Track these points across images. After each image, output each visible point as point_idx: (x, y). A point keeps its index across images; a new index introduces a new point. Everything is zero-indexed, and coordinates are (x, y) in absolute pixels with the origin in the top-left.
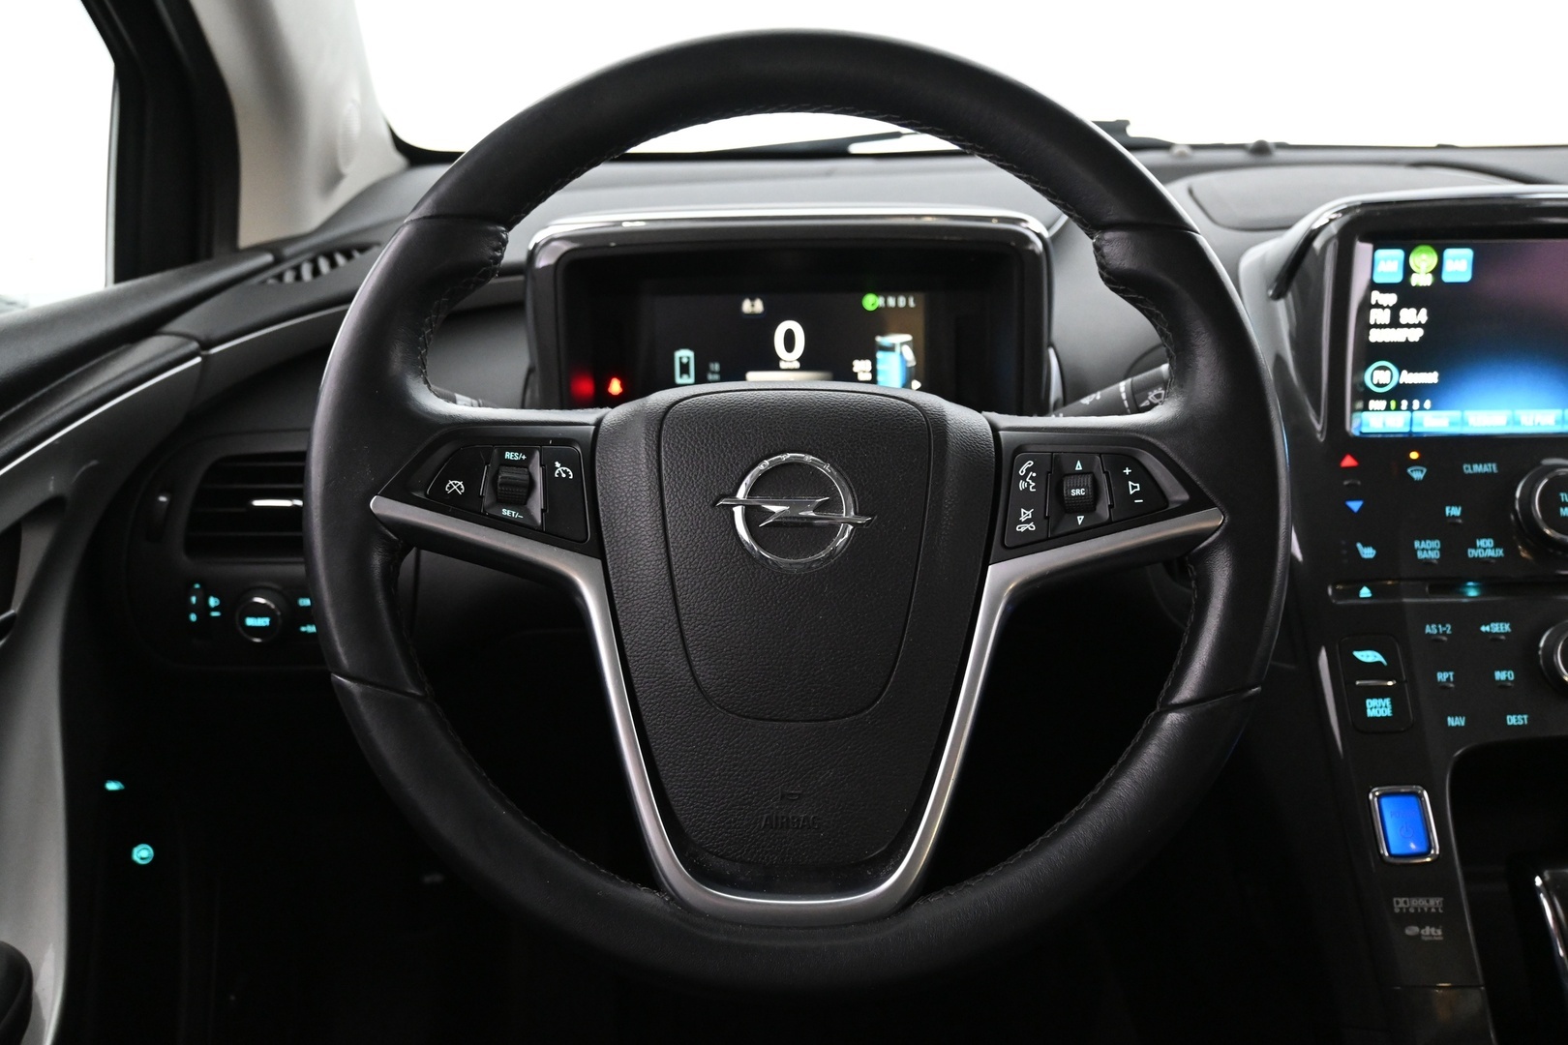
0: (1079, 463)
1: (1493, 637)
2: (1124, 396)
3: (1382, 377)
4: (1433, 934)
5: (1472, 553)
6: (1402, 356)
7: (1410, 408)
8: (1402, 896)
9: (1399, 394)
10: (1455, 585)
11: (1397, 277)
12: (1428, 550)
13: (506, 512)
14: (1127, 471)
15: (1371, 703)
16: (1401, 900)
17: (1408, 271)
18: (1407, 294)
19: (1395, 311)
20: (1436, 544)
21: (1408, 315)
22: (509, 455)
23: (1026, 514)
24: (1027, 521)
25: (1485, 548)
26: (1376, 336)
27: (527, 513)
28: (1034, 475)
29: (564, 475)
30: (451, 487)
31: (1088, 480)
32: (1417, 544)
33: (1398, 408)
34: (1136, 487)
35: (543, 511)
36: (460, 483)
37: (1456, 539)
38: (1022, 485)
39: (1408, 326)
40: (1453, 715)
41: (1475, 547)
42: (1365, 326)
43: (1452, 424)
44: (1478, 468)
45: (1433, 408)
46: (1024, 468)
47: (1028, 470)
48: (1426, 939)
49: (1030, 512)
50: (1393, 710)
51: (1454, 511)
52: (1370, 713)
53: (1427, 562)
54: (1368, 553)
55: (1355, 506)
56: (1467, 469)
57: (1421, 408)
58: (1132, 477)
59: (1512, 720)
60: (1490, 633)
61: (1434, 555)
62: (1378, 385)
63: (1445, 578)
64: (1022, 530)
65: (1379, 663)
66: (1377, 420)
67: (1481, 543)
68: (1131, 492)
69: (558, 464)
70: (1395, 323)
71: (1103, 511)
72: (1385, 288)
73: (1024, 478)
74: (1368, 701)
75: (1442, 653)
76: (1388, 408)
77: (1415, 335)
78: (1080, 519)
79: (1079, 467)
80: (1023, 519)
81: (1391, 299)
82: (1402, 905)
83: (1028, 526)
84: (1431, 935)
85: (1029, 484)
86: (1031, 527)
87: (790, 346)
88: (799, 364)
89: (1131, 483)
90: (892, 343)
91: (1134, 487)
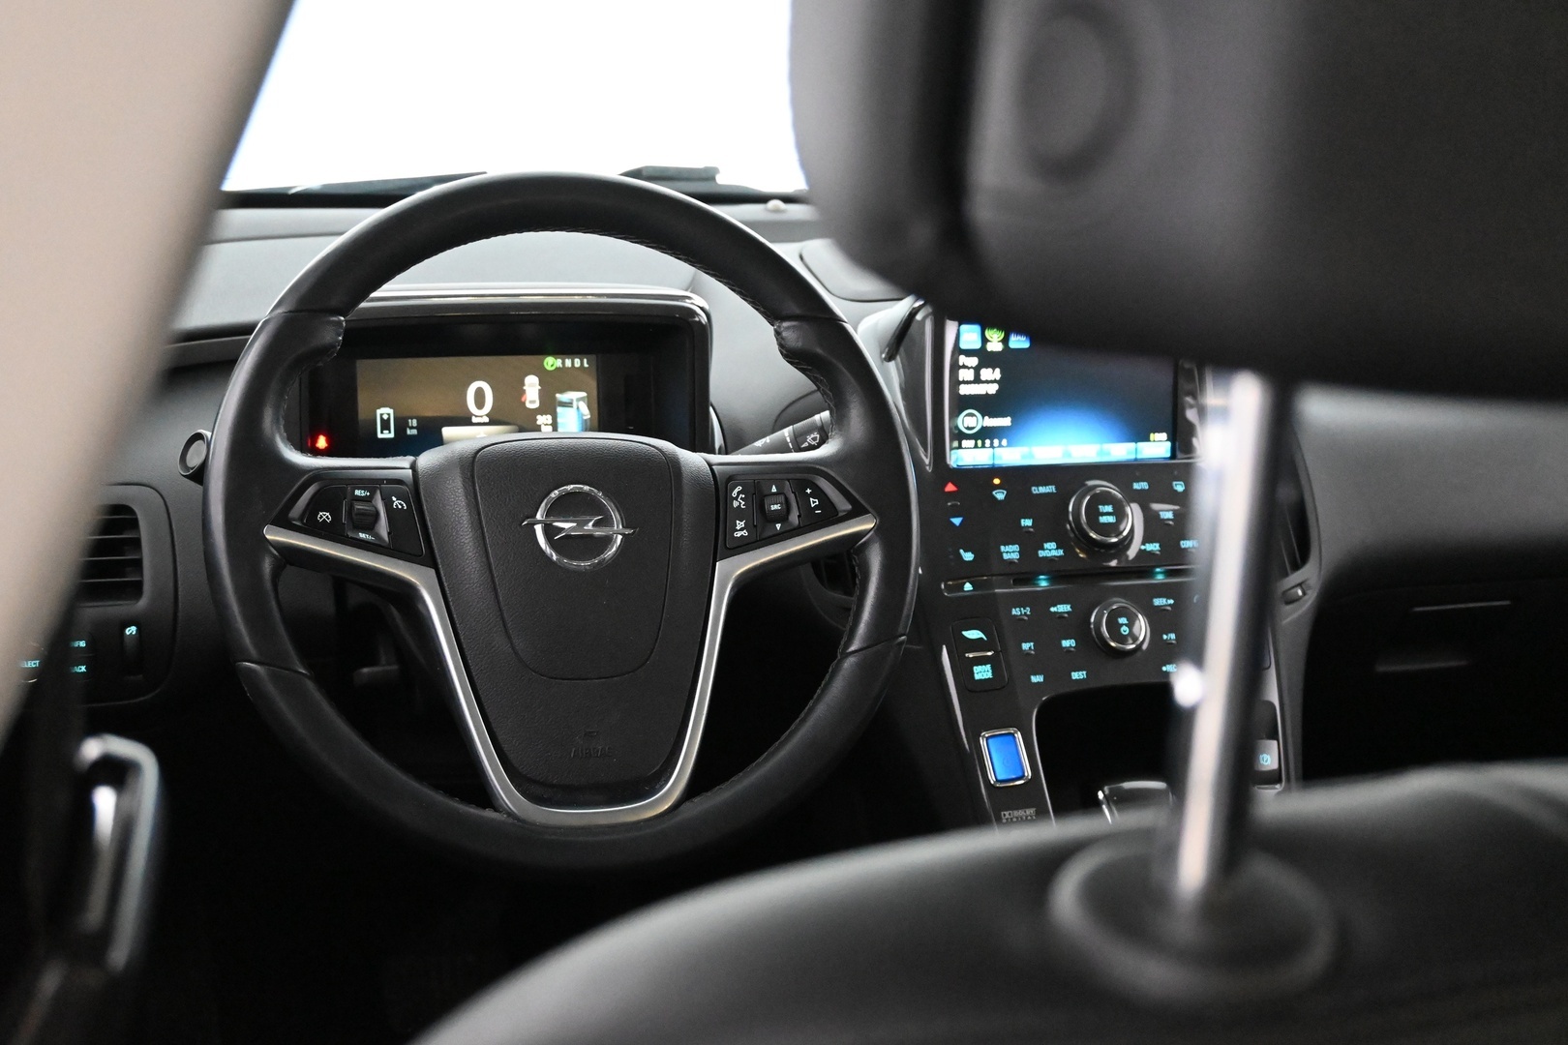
0: (774, 487)
1: (1060, 616)
2: (788, 440)
3: (970, 422)
5: (1041, 553)
6: (984, 405)
7: (992, 446)
8: (1006, 810)
9: (984, 435)
10: (1029, 579)
11: (978, 345)
12: (1011, 552)
13: (362, 535)
14: (809, 491)
15: (977, 669)
16: (1007, 813)
17: (985, 340)
18: (986, 358)
19: (977, 370)
20: (1016, 548)
21: (987, 374)
22: (357, 492)
23: (740, 524)
24: (742, 530)
25: (1051, 550)
26: (964, 390)
27: (377, 536)
28: (743, 496)
29: (400, 507)
30: (321, 517)
31: (781, 498)
32: (1002, 548)
33: (983, 446)
34: (816, 502)
35: (389, 534)
36: (328, 514)
37: (1030, 543)
38: (735, 504)
39: (987, 382)
40: (1035, 674)
41: (1043, 549)
42: (956, 382)
43: (1023, 457)
44: (1042, 490)
45: (1009, 445)
46: (737, 490)
47: (739, 493)
49: (743, 523)
50: (993, 673)
51: (1027, 522)
52: (977, 677)
53: (1011, 562)
54: (968, 556)
55: (957, 521)
56: (1035, 490)
57: (1000, 446)
58: (812, 495)
59: (1075, 675)
60: (1057, 613)
61: (1015, 556)
62: (968, 428)
63: (1023, 574)
64: (738, 535)
65: (981, 639)
66: (966, 456)
67: (1047, 545)
68: (813, 506)
69: (394, 499)
70: (977, 380)
71: (794, 518)
72: (969, 353)
73: (736, 499)
74: (975, 668)
75: (1024, 629)
76: (976, 446)
77: (993, 389)
78: (778, 526)
79: (774, 489)
80: (738, 528)
81: (973, 361)
82: (1007, 816)
83: (742, 533)
85: (740, 503)
86: (745, 533)
87: (480, 404)
88: (487, 420)
89: (811, 499)
90: (572, 400)
91: (814, 502)
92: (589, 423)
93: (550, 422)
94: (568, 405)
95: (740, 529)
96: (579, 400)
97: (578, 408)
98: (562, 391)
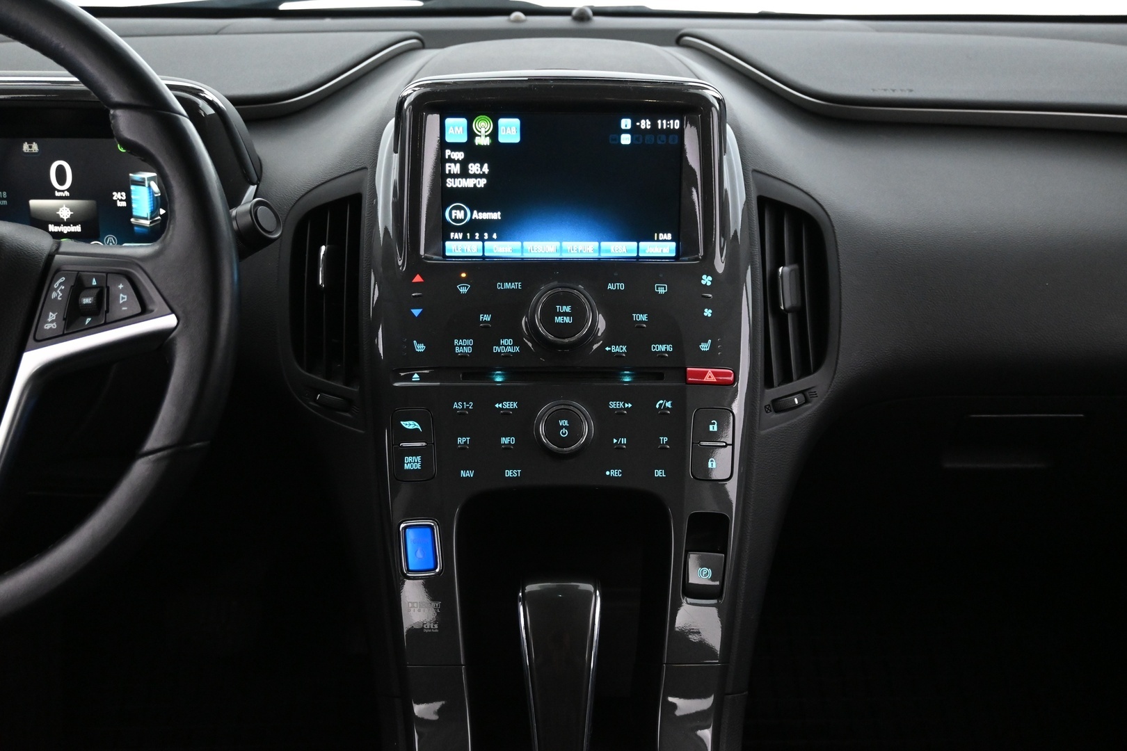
0: (94, 280)
1: (506, 413)
3: (459, 215)
4: (432, 627)
5: (496, 349)
6: (471, 198)
7: (482, 239)
9: (472, 230)
10: (486, 373)
11: (463, 138)
12: (464, 346)
14: (122, 286)
15: (408, 459)
17: (471, 134)
18: (471, 151)
19: (464, 164)
20: (470, 342)
21: (474, 168)
23: (52, 316)
24: (52, 322)
25: (506, 346)
26: (450, 183)
28: (63, 287)
32: (456, 342)
33: (473, 239)
34: (124, 298)
37: (485, 338)
38: (54, 295)
39: (475, 176)
40: (465, 469)
41: (499, 345)
42: (441, 175)
43: (513, 251)
44: (507, 286)
45: (498, 239)
46: (58, 283)
47: (60, 284)
48: (427, 631)
49: (55, 315)
50: (422, 465)
51: (486, 318)
52: (407, 467)
53: (464, 356)
54: (420, 348)
55: (416, 312)
56: (499, 286)
57: (491, 239)
58: (123, 291)
59: (509, 473)
60: (502, 409)
61: (468, 350)
62: (456, 220)
63: (478, 367)
64: (48, 328)
65: (417, 430)
66: (457, 248)
67: (503, 342)
68: (121, 302)
70: (464, 174)
72: (456, 147)
73: (56, 290)
74: (405, 458)
75: (462, 423)
76: (465, 239)
77: (482, 183)
78: (88, 320)
79: (94, 283)
80: (49, 320)
81: (459, 155)
83: (52, 325)
84: (430, 628)
85: (58, 295)
86: (55, 325)
87: (61, 179)
88: (67, 194)
89: (121, 295)
90: (144, 179)
91: (123, 298)
92: (159, 201)
93: (124, 198)
94: (141, 183)
95: (51, 322)
96: (150, 179)
97: (149, 186)
98: (134, 172)
